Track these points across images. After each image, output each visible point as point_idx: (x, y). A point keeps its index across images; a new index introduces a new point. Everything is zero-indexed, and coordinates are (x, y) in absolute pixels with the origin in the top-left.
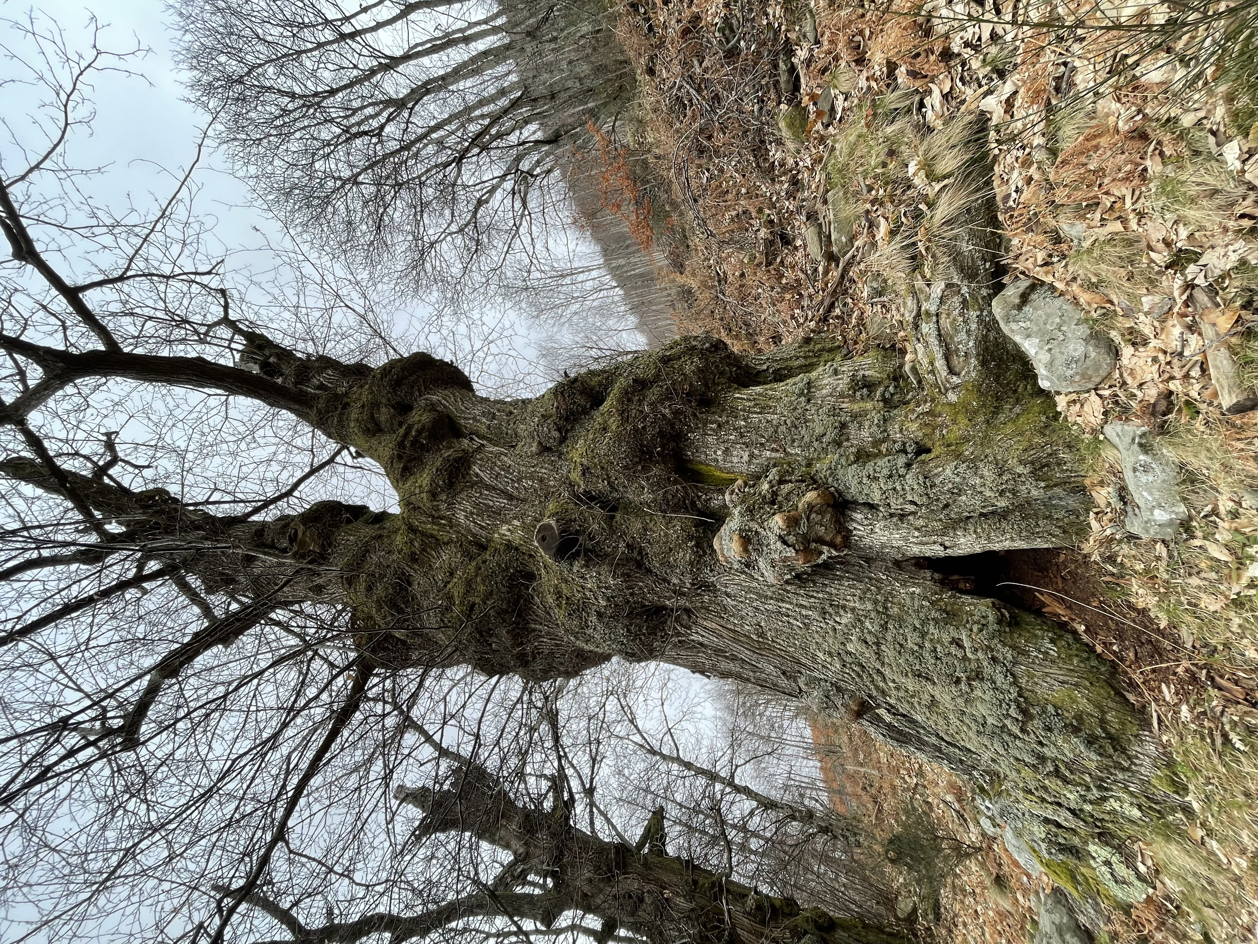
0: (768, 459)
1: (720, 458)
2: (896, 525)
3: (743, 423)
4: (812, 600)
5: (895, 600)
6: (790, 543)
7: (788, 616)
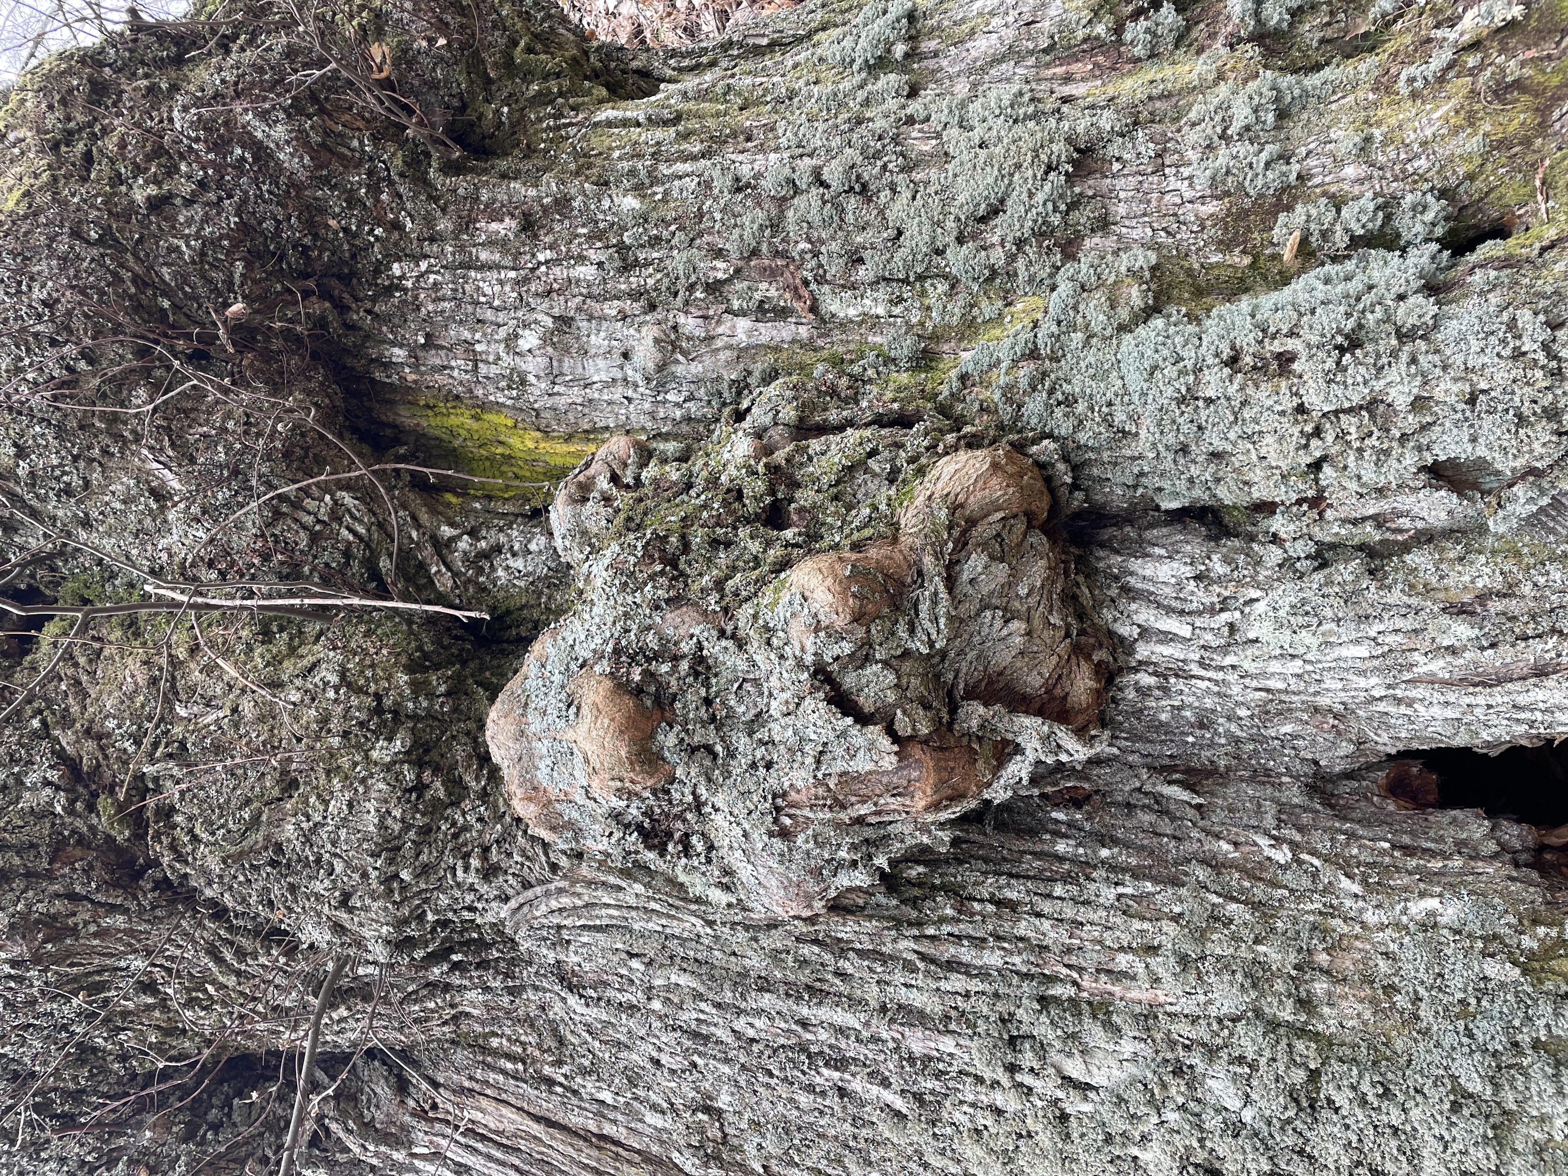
0: (742, 353)
1: (532, 366)
2: (1349, 598)
3: (630, 203)
4: (957, 982)
5: (1347, 963)
6: (866, 702)
7: (840, 1063)
